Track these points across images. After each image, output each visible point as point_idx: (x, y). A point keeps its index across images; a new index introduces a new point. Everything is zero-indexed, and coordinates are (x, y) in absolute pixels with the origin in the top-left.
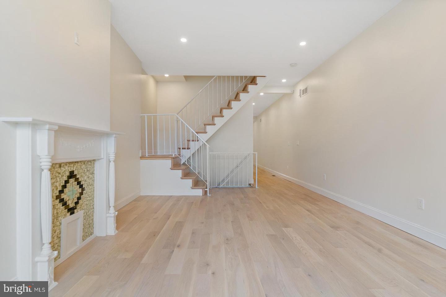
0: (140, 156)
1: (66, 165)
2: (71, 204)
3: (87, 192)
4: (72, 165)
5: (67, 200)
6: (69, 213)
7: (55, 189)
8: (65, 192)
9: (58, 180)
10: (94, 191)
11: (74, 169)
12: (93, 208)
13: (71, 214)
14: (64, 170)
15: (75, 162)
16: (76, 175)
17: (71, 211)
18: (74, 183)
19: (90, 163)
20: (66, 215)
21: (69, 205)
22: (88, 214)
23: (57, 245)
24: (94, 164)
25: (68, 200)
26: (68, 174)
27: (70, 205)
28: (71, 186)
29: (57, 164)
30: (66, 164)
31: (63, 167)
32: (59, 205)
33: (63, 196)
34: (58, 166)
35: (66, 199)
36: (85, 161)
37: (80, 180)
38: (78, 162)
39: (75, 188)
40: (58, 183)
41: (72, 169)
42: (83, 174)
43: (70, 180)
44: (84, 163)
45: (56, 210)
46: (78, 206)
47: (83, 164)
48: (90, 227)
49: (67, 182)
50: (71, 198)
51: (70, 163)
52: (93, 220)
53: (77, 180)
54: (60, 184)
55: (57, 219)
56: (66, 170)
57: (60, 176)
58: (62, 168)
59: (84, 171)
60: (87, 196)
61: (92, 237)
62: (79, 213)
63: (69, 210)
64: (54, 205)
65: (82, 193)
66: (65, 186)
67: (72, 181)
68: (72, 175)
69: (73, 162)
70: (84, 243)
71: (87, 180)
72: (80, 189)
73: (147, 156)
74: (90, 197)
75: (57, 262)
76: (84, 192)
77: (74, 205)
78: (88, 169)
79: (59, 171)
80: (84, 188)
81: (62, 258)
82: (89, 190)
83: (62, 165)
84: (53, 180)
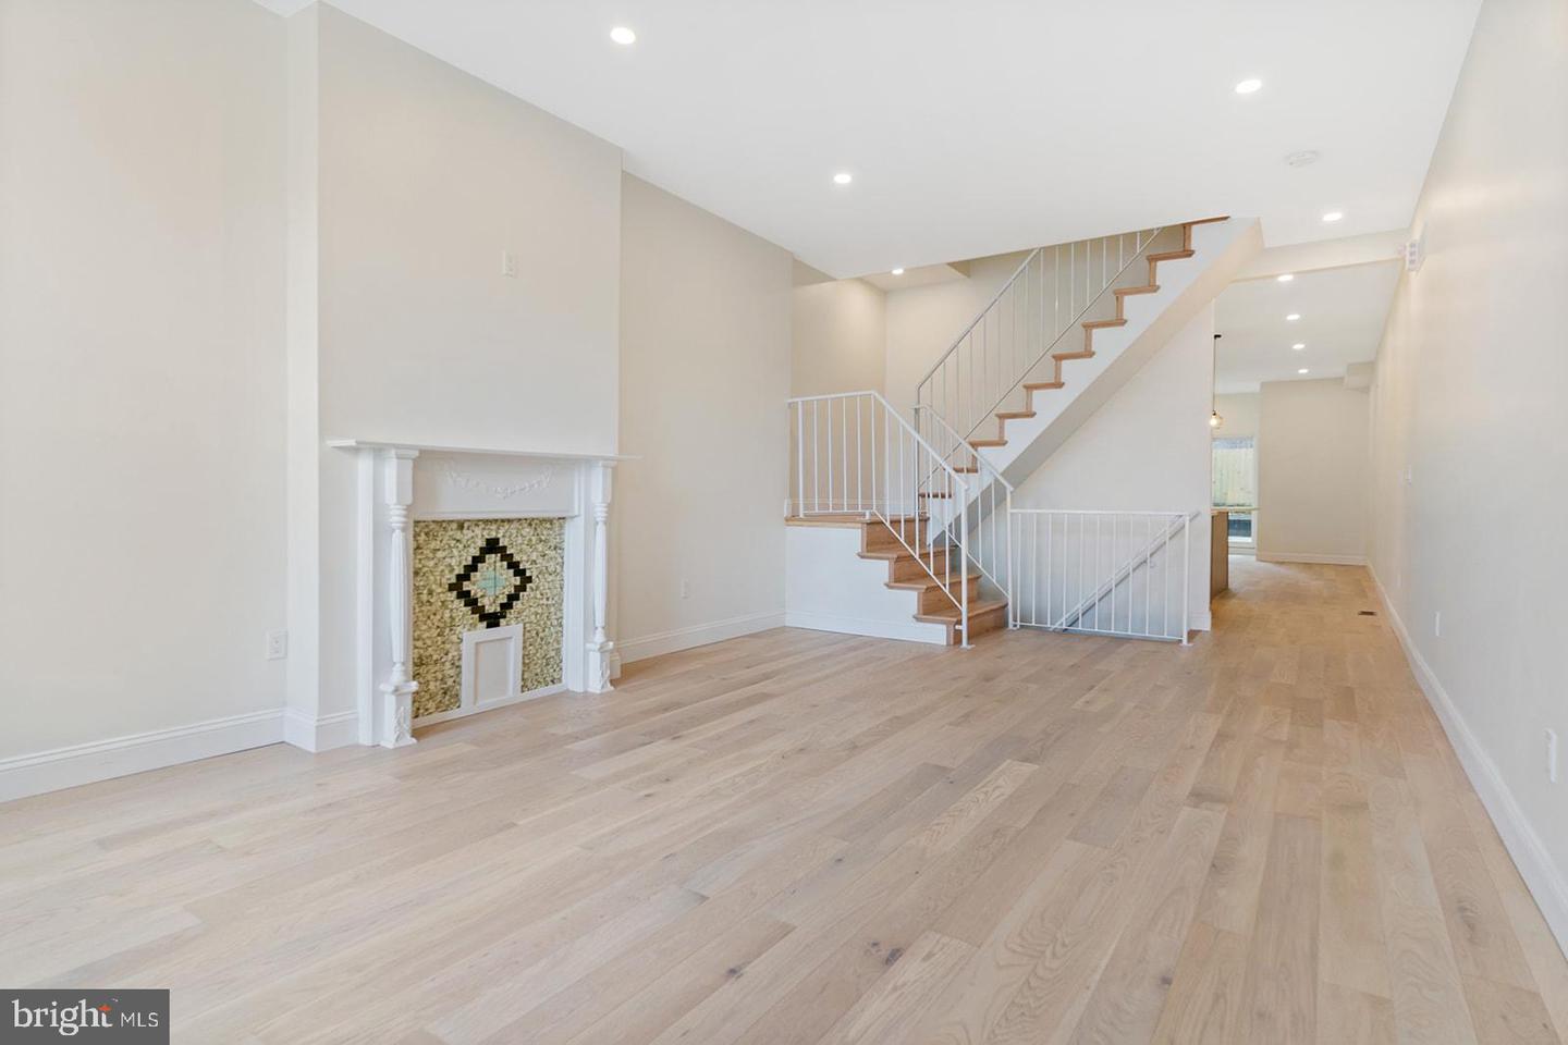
0: (786, 516)
1: (477, 525)
2: (491, 605)
3: (537, 588)
4: (494, 527)
5: (478, 596)
6: (485, 623)
7: (447, 572)
8: (472, 579)
9: (455, 552)
10: (561, 588)
11: (499, 536)
12: (560, 625)
13: (488, 626)
14: (471, 534)
15: (503, 521)
16: (505, 548)
17: (492, 620)
18: (498, 564)
19: (548, 525)
20: (475, 626)
21: (483, 606)
22: (541, 635)
23: (452, 680)
24: (561, 527)
25: (482, 597)
26: (481, 543)
27: (487, 608)
28: (491, 569)
29: (452, 521)
30: (477, 523)
31: (468, 529)
32: (457, 602)
33: (466, 586)
34: (455, 526)
35: (475, 594)
36: (533, 519)
37: (516, 558)
38: (509, 521)
39: (502, 575)
40: (454, 560)
41: (493, 535)
42: (524, 546)
43: (487, 556)
44: (530, 525)
45: (448, 611)
46: (511, 614)
47: (526, 525)
48: (547, 664)
49: (477, 560)
50: (490, 592)
51: (487, 522)
52: (558, 651)
53: (507, 557)
54: (460, 563)
55: (451, 630)
56: (477, 536)
57: (461, 546)
58: (465, 531)
59: (530, 540)
60: (539, 596)
61: (553, 689)
62: (511, 629)
63: (484, 617)
64: (443, 602)
65: (521, 588)
66: (472, 568)
67: (491, 558)
68: (492, 546)
69: (496, 520)
70: (528, 695)
71: (540, 560)
72: (518, 578)
73: (801, 516)
74: (548, 599)
75: (454, 714)
76: (528, 585)
77: (499, 609)
78: (543, 538)
79: (458, 535)
80: (531, 577)
81: (467, 707)
82: (546, 584)
83: (466, 525)
84: (440, 554)
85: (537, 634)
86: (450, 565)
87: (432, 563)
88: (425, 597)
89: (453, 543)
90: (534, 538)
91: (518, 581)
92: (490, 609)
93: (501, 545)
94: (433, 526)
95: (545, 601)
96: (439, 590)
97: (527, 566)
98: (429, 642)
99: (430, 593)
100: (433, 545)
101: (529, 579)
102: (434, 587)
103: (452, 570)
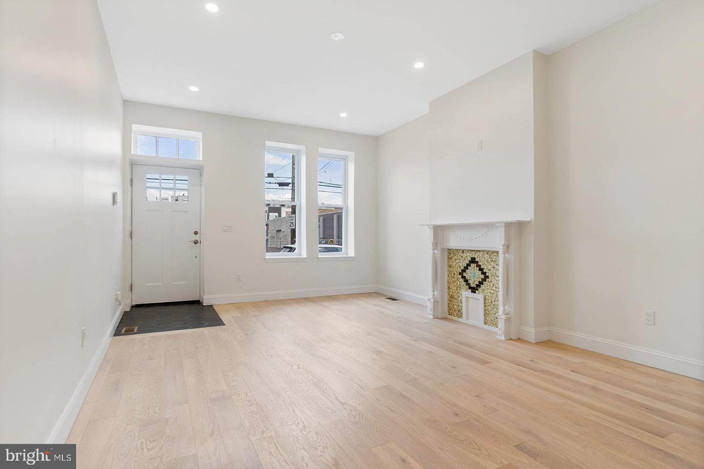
1: (468, 252)
3: (491, 281)
4: (474, 253)
5: (469, 279)
6: (471, 290)
8: (467, 272)
9: (461, 261)
13: (472, 292)
14: (466, 255)
15: (477, 251)
16: (477, 262)
17: (474, 290)
18: (475, 268)
19: (496, 254)
20: (468, 290)
21: (470, 284)
22: (493, 303)
26: (469, 259)
28: (473, 270)
29: (460, 250)
30: (468, 251)
32: (461, 279)
33: (465, 274)
34: (461, 251)
35: (467, 278)
36: (489, 251)
37: (482, 267)
38: (479, 251)
39: (476, 272)
40: (461, 264)
41: (474, 256)
42: (485, 262)
43: (472, 264)
44: (488, 253)
45: (459, 282)
46: (480, 290)
47: (486, 253)
49: (468, 265)
50: (473, 279)
51: (472, 251)
53: (478, 266)
54: (463, 265)
55: (460, 289)
56: (468, 256)
57: (463, 259)
58: (464, 254)
59: (488, 260)
60: (492, 285)
62: (479, 296)
63: (470, 288)
64: (457, 278)
65: (484, 280)
66: (466, 268)
67: (473, 265)
68: (473, 261)
69: (474, 251)
70: (487, 327)
71: (492, 269)
72: (483, 275)
74: (496, 288)
75: (460, 320)
76: (487, 279)
77: (475, 286)
78: (494, 260)
79: (462, 255)
80: (488, 276)
81: (463, 320)
82: (495, 281)
83: (465, 251)
84: (457, 261)
85: (492, 302)
86: (459, 265)
87: (454, 264)
88: (453, 275)
89: (460, 258)
90: (489, 259)
91: (483, 276)
92: (472, 285)
93: (476, 260)
94: (455, 251)
95: (494, 288)
96: (456, 274)
97: (487, 271)
98: (454, 291)
99: (454, 274)
100: (455, 257)
101: (488, 277)
102: (455, 272)
103: (460, 267)
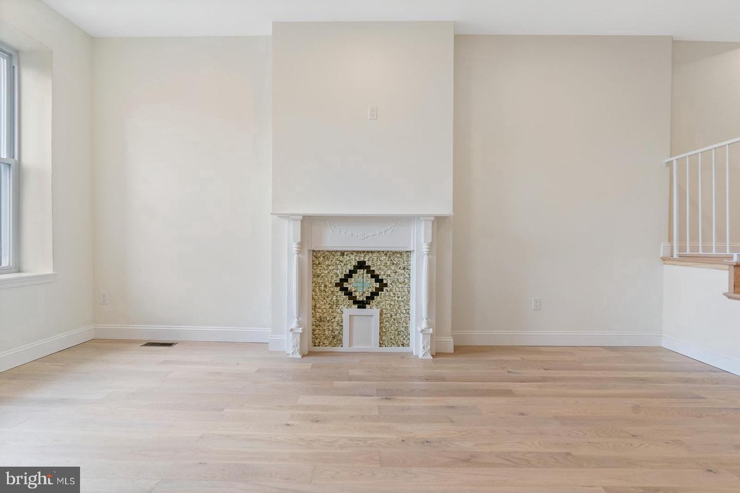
0: (662, 256)
1: (352, 254)
2: (360, 296)
3: (391, 290)
4: (362, 255)
5: (353, 291)
6: (357, 306)
7: (334, 276)
8: (349, 281)
9: (339, 267)
10: (409, 292)
11: (365, 260)
12: (408, 313)
13: (359, 307)
14: (348, 258)
15: (368, 252)
16: (369, 267)
17: (362, 305)
18: (365, 275)
19: (399, 255)
20: (351, 306)
21: (356, 297)
22: (394, 317)
23: (338, 332)
24: (408, 257)
25: (355, 291)
26: (354, 263)
27: (357, 297)
28: (360, 277)
29: (337, 251)
30: (352, 252)
31: (347, 255)
32: (340, 292)
33: (345, 285)
34: (339, 254)
35: (351, 290)
36: (388, 252)
37: (377, 272)
38: (372, 252)
39: (367, 281)
40: (338, 271)
41: (362, 259)
42: (382, 267)
43: (358, 270)
44: (386, 255)
45: (335, 296)
46: (373, 303)
47: (383, 255)
48: (398, 334)
49: (352, 272)
50: (360, 290)
51: (358, 252)
52: (407, 328)
53: (370, 272)
54: (342, 273)
55: (337, 306)
56: (352, 259)
57: (342, 264)
58: (345, 257)
59: (386, 263)
60: (392, 295)
61: (401, 349)
62: (373, 311)
63: (355, 302)
64: (332, 292)
65: (381, 289)
66: (350, 275)
67: (360, 272)
68: (361, 265)
69: (364, 252)
70: (384, 349)
71: (393, 275)
72: (378, 284)
73: (675, 256)
74: (398, 297)
75: (338, 349)
76: (385, 288)
77: (365, 299)
78: (395, 262)
79: (341, 258)
80: (387, 284)
81: (345, 348)
82: (397, 289)
83: (345, 254)
84: (330, 268)
85: (391, 316)
86: (336, 273)
87: (326, 272)
88: (322, 288)
89: (338, 262)
90: (389, 263)
91: (378, 285)
92: (359, 298)
93: (367, 265)
94: (327, 253)
95: (396, 298)
96: (330, 285)
97: (384, 277)
98: (325, 311)
99: (325, 286)
100: (327, 263)
101: (386, 285)
102: (327, 283)
103: (337, 276)
